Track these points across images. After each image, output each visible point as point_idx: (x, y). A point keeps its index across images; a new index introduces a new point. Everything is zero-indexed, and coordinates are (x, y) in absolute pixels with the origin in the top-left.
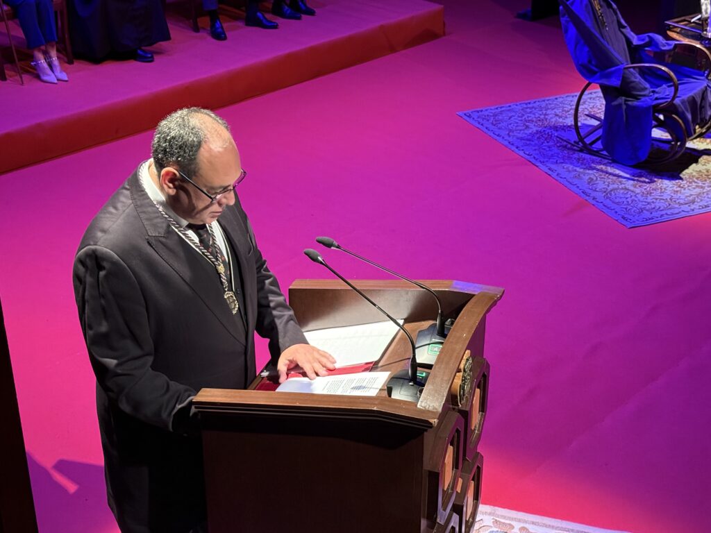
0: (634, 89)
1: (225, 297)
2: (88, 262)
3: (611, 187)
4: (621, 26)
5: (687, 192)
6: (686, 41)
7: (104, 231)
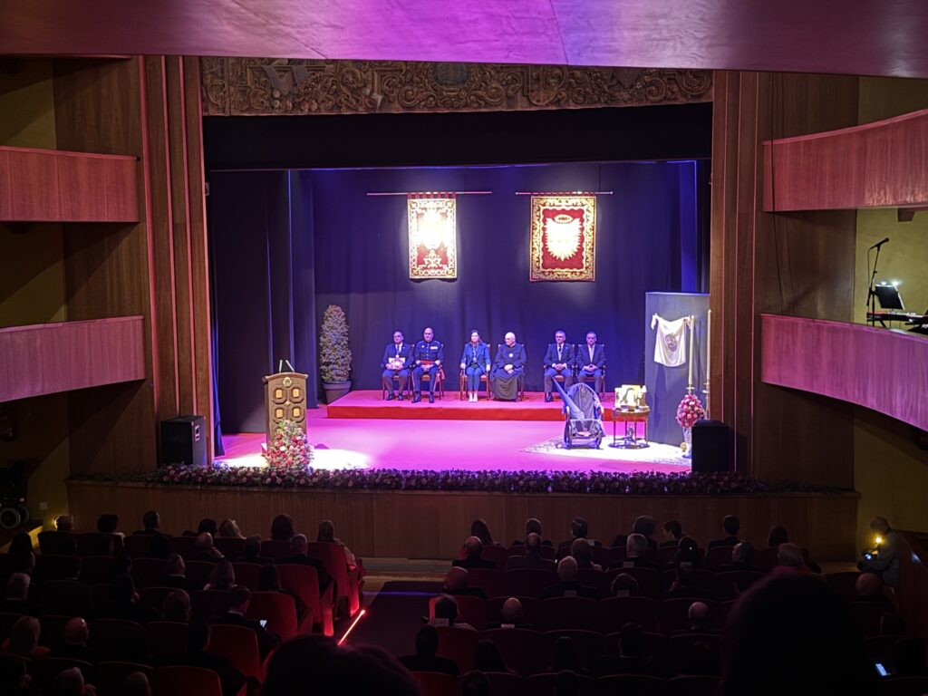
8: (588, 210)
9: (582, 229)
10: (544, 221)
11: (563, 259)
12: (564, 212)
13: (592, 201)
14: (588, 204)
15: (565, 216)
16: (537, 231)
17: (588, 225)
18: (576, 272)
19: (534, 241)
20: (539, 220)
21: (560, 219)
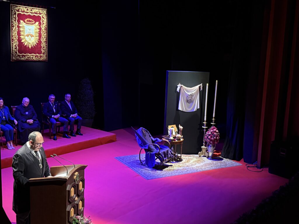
0: (152, 150)
1: (40, 165)
2: (16, 156)
3: (146, 172)
4: (150, 136)
5: (163, 173)
6: (166, 140)
7: (19, 151)
13: (45, 12)
16: (15, 28)
18: (38, 56)
19: (13, 34)
20: (15, 20)
21: (27, 21)
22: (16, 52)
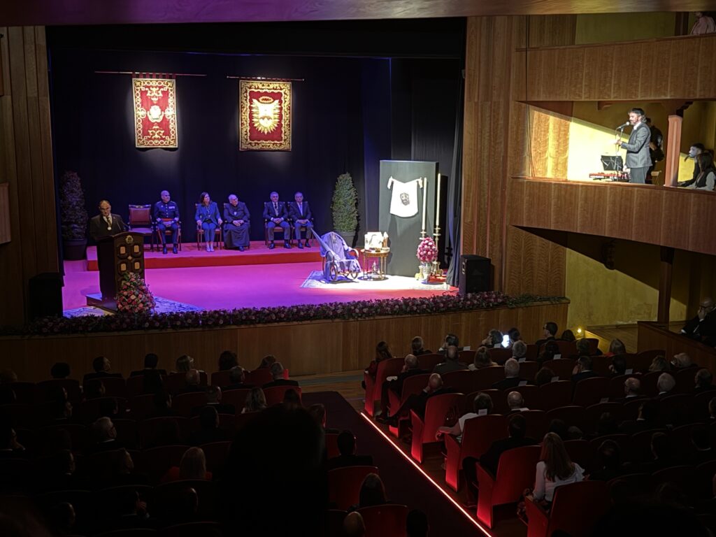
8: (285, 93)
9: (281, 109)
10: (251, 102)
11: (266, 132)
12: (266, 94)
13: (288, 86)
14: (285, 88)
15: (267, 97)
16: (245, 109)
17: (285, 106)
18: (276, 144)
19: (243, 117)
20: (246, 100)
21: (263, 99)
22: (247, 140)
